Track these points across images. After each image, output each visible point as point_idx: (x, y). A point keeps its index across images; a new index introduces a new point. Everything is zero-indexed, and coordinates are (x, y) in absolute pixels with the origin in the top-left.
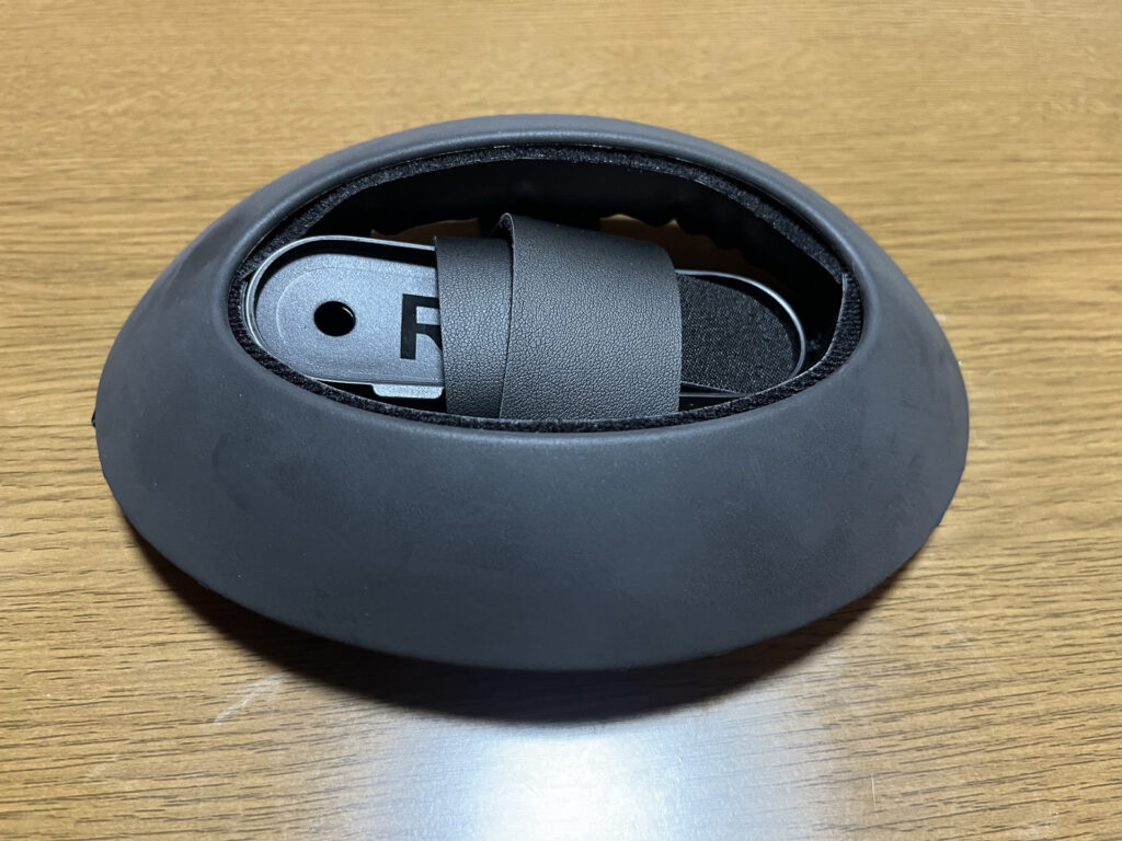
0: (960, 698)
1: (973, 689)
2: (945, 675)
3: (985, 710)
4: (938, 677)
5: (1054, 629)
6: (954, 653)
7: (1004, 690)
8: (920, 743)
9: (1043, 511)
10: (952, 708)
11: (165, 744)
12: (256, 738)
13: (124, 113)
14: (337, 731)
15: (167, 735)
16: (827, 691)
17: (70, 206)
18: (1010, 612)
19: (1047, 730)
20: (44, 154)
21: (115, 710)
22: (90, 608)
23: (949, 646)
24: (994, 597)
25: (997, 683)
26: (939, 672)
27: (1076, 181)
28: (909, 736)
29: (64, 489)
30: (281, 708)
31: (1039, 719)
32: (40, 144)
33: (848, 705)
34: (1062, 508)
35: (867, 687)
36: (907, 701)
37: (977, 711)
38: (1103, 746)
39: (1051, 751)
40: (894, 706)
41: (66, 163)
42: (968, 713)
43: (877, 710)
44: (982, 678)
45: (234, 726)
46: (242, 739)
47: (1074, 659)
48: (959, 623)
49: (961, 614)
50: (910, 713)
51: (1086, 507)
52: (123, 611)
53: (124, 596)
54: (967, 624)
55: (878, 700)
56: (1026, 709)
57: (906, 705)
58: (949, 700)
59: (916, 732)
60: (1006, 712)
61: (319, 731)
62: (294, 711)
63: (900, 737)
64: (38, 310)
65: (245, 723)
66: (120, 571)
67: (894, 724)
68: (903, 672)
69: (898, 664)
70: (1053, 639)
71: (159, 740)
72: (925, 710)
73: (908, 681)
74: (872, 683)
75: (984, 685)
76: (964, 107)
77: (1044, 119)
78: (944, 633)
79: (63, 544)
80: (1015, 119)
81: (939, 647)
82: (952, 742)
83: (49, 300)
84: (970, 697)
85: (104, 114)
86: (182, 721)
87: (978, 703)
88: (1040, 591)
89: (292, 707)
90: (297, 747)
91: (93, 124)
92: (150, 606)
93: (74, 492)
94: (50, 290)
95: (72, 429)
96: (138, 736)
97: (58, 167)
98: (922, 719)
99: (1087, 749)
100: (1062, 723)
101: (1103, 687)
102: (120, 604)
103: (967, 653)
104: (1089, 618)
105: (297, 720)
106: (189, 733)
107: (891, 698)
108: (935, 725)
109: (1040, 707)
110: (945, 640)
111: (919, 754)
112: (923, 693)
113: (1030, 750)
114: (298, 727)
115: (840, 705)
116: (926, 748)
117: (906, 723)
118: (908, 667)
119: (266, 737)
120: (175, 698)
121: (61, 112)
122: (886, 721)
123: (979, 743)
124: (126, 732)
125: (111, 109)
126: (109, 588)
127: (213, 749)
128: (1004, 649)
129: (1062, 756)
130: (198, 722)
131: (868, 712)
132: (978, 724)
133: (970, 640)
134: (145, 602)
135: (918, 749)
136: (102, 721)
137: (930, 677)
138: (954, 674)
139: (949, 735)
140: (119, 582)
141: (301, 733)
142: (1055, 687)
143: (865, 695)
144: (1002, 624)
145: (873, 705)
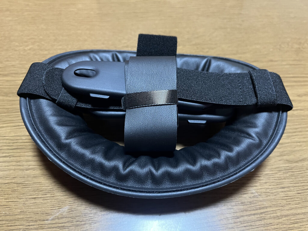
0: (256, 212)
1: (260, 209)
2: (253, 205)
3: (263, 215)
4: (250, 206)
5: (282, 192)
6: (255, 199)
7: (268, 209)
8: (245, 225)
9: (279, 158)
10: (254, 214)
11: (35, 226)
12: (60, 225)
13: (30, 49)
14: (83, 223)
15: (36, 224)
16: (220, 210)
17: (14, 75)
18: (270, 187)
19: (280, 220)
20: (8, 61)
21: (22, 217)
22: (15, 188)
23: (253, 197)
24: (266, 183)
25: (266, 207)
26: (251, 204)
27: (288, 66)
28: (242, 223)
29: (9, 154)
30: (67, 217)
31: (278, 217)
32: (7, 58)
33: (225, 214)
34: (285, 157)
35: (230, 209)
36: (242, 213)
37: (261, 215)
38: (296, 225)
39: (281, 227)
40: (238, 214)
41: (13, 63)
42: (259, 216)
43: (234, 216)
44: (263, 206)
45: (54, 222)
46: (56, 225)
47: (288, 200)
48: (257, 190)
49: (257, 188)
50: (243, 216)
51: (291, 157)
52: (24, 189)
53: (25, 185)
54: (258, 191)
55: (234, 213)
56: (275, 215)
57: (242, 214)
58: (253, 212)
59: (244, 222)
60: (269, 216)
61: (78, 223)
62: (70, 217)
63: (240, 223)
64: (5, 104)
65: (57, 221)
66: (24, 177)
67: (238, 219)
68: (241, 204)
69: (239, 202)
70: (282, 194)
71: (34, 225)
72: (247, 215)
73: (242, 207)
74: (232, 208)
75: (263, 208)
76: (258, 47)
77: (280, 49)
78: (252, 193)
79: (8, 170)
80: (271, 50)
81: (251, 197)
82: (254, 224)
83: (7, 101)
84: (259, 211)
85: (25, 50)
86: (40, 220)
87: (261, 213)
88: (279, 181)
89: (70, 216)
90: (72, 228)
91: (22, 53)
92: (31, 187)
93: (12, 155)
94: (8, 98)
95: (12, 137)
96: (28, 224)
97: (12, 64)
98: (246, 218)
99: (291, 226)
100: (284, 219)
101: (296, 208)
102: (23, 187)
103: (258, 199)
104: (292, 189)
105: (72, 220)
106: (42, 224)
107: (237, 212)
108: (249, 220)
109: (279, 214)
110: (252, 195)
111: (245, 228)
112: (246, 211)
113: (276, 226)
114: (72, 222)
115: (223, 214)
116: (247, 226)
117: (241, 219)
118: (242, 203)
119: (63, 225)
120: (38, 213)
121: (13, 49)
122: (236, 219)
123: (262, 225)
124: (24, 223)
125: (26, 48)
126: (21, 182)
127: (48, 228)
128: (269, 198)
129: (284, 228)
130: (44, 220)
131: (231, 216)
132: (262, 219)
133: (259, 195)
134: (30, 186)
135: (245, 227)
136: (18, 220)
137: (248, 206)
138: (255, 205)
139: (253, 222)
140: (23, 180)
141: (72, 224)
142: (283, 208)
143: (230, 211)
144: (268, 190)
145: (232, 214)
